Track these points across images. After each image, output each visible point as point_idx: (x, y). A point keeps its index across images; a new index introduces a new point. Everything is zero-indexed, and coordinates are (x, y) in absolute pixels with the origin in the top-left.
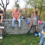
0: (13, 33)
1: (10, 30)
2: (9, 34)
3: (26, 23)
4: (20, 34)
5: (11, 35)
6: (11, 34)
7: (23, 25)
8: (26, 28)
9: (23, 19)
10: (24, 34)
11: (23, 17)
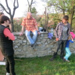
1: (20, 50)
4: (38, 56)
5: (23, 59)
6: (22, 57)
8: (47, 46)
10: (44, 57)
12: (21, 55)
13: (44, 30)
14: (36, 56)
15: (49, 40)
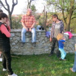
0: (23, 53)
1: (17, 47)
2: (16, 53)
3: (44, 36)
5: (20, 56)
6: (19, 54)
7: (39, 40)
9: (40, 29)
10: (41, 55)
11: (39, 26)
12: (18, 52)
13: (42, 28)
14: (33, 54)
15: (46, 38)
